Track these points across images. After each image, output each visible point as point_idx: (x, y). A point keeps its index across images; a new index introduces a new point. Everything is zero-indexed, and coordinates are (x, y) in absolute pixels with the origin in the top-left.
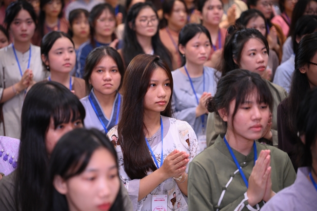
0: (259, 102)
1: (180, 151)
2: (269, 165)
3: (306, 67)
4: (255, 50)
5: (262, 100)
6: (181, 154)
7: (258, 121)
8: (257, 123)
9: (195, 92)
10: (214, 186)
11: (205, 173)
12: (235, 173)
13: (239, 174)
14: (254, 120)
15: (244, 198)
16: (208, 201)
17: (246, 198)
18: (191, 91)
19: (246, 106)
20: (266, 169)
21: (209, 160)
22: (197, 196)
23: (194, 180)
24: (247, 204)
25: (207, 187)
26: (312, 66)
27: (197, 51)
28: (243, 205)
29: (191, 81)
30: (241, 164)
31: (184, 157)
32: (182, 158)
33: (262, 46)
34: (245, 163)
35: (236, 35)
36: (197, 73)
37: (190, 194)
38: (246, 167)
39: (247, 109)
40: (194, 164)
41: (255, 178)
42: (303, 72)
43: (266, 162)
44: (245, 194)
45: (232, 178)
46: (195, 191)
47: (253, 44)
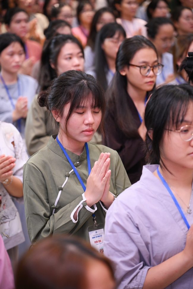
0: (93, 107)
1: (6, 156)
2: (108, 167)
3: (126, 69)
4: (71, 54)
5: (96, 105)
6: (8, 159)
7: (91, 125)
8: (90, 127)
9: (10, 98)
10: (50, 187)
11: (40, 175)
12: (70, 173)
13: (74, 174)
14: (87, 125)
15: (82, 199)
16: (45, 201)
17: (84, 199)
18: (7, 97)
19: (80, 111)
20: (106, 172)
21: (43, 161)
22: (34, 197)
23: (30, 181)
24: (86, 206)
25: (43, 188)
26: (131, 68)
27: (11, 60)
28: (82, 206)
29: (7, 88)
30: (75, 163)
31: (11, 162)
32: (9, 163)
33: (78, 50)
34: (78, 163)
35: (54, 41)
36: (12, 80)
37: (27, 196)
38: (80, 166)
39: (81, 114)
40: (29, 165)
41: (94, 179)
42: (123, 74)
43: (106, 164)
44: (83, 195)
45: (67, 178)
46: (32, 193)
47: (69, 48)
